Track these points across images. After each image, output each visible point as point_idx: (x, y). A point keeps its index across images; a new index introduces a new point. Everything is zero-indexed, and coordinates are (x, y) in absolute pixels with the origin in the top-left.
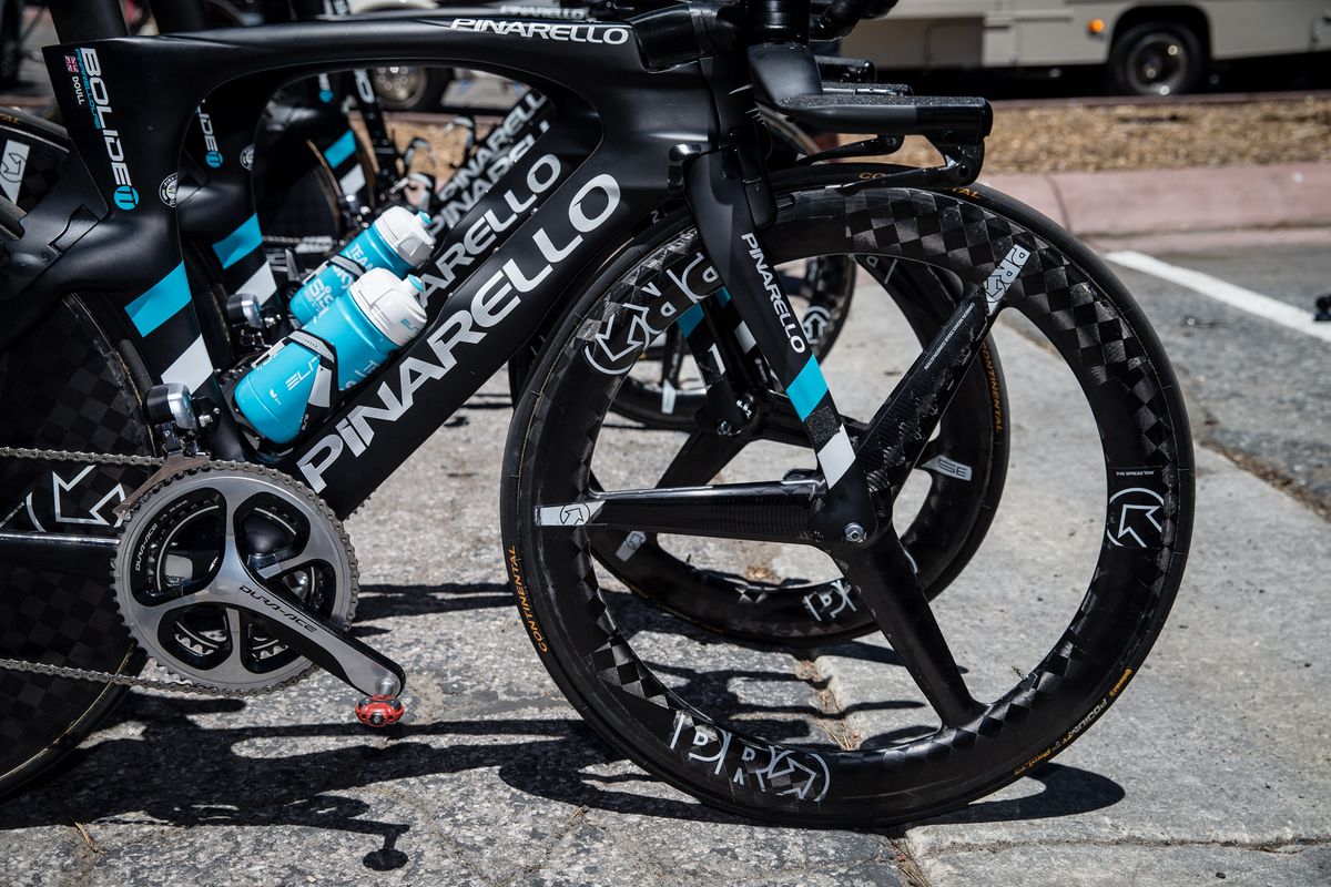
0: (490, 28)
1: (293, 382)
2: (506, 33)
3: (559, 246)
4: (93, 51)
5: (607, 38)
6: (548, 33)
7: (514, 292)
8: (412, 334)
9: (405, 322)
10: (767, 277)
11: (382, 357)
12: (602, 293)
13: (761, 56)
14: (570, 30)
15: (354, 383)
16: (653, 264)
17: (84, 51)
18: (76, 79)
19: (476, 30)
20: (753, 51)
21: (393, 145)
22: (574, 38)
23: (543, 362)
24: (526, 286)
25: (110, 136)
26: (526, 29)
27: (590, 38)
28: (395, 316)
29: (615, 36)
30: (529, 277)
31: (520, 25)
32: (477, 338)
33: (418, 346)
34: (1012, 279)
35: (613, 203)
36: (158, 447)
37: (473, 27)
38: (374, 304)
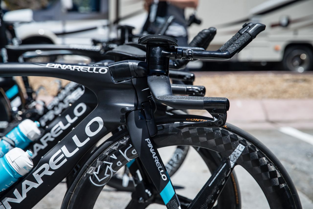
0: (60, 67)
2: (65, 69)
3: (82, 141)
5: (100, 71)
6: (80, 69)
7: (65, 157)
8: (27, 171)
9: (25, 168)
10: (154, 154)
11: (16, 180)
12: (96, 157)
13: (152, 81)
14: (87, 68)
15: (5, 189)
16: (115, 148)
19: (55, 67)
20: (149, 78)
22: (89, 71)
23: (75, 182)
24: (69, 155)
26: (72, 68)
27: (94, 71)
28: (21, 166)
29: (103, 71)
30: (70, 152)
31: (70, 66)
32: (51, 173)
34: (239, 155)
35: (101, 127)
37: (53, 66)
38: (14, 161)
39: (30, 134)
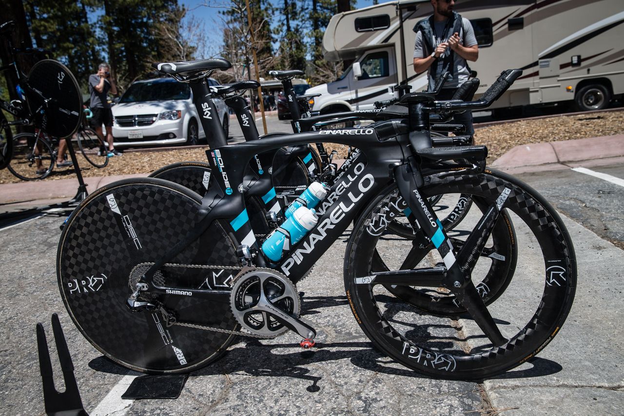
0: (331, 133)
1: (278, 243)
2: (335, 134)
3: (356, 197)
4: (218, 150)
5: (366, 133)
6: (348, 133)
7: (343, 212)
8: (313, 226)
9: (310, 223)
10: (422, 203)
11: (305, 234)
12: (371, 211)
13: (413, 136)
14: (355, 131)
15: (296, 242)
16: (387, 201)
17: (216, 150)
18: (214, 159)
19: (326, 134)
20: (411, 134)
22: (356, 133)
24: (347, 210)
25: (224, 174)
26: (342, 132)
27: (361, 133)
28: (307, 221)
29: (369, 132)
30: (347, 207)
31: (340, 131)
32: (332, 227)
33: (315, 230)
34: (506, 199)
35: (372, 183)
36: (240, 263)
38: (300, 218)
39: (318, 195)
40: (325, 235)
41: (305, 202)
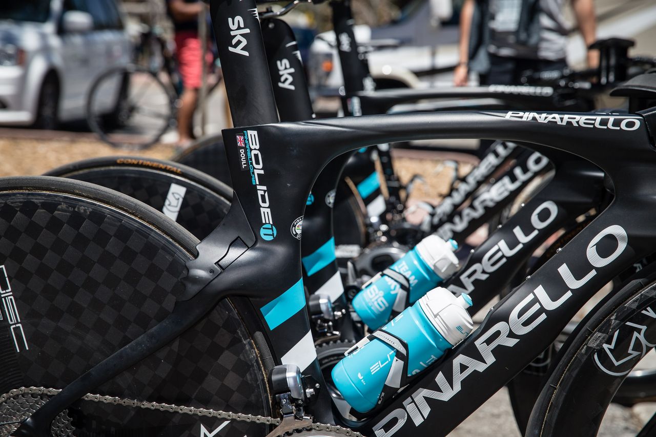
0: (534, 118)
1: (375, 368)
2: (546, 121)
3: (578, 277)
4: (255, 133)
5: (623, 126)
6: (578, 122)
7: (542, 310)
8: (463, 337)
9: (459, 328)
11: (440, 353)
14: (595, 120)
15: (418, 371)
17: (250, 132)
18: (242, 151)
19: (524, 119)
21: (398, 179)
22: (597, 125)
23: (561, 363)
24: (552, 305)
25: (261, 189)
26: (562, 119)
27: (610, 126)
28: (452, 324)
29: (630, 124)
30: (554, 299)
31: (557, 116)
32: (512, 342)
33: (468, 347)
35: (622, 247)
36: (276, 410)
37: (521, 117)
38: (438, 314)
39: (438, 265)
40: (491, 360)
41: (408, 280)
